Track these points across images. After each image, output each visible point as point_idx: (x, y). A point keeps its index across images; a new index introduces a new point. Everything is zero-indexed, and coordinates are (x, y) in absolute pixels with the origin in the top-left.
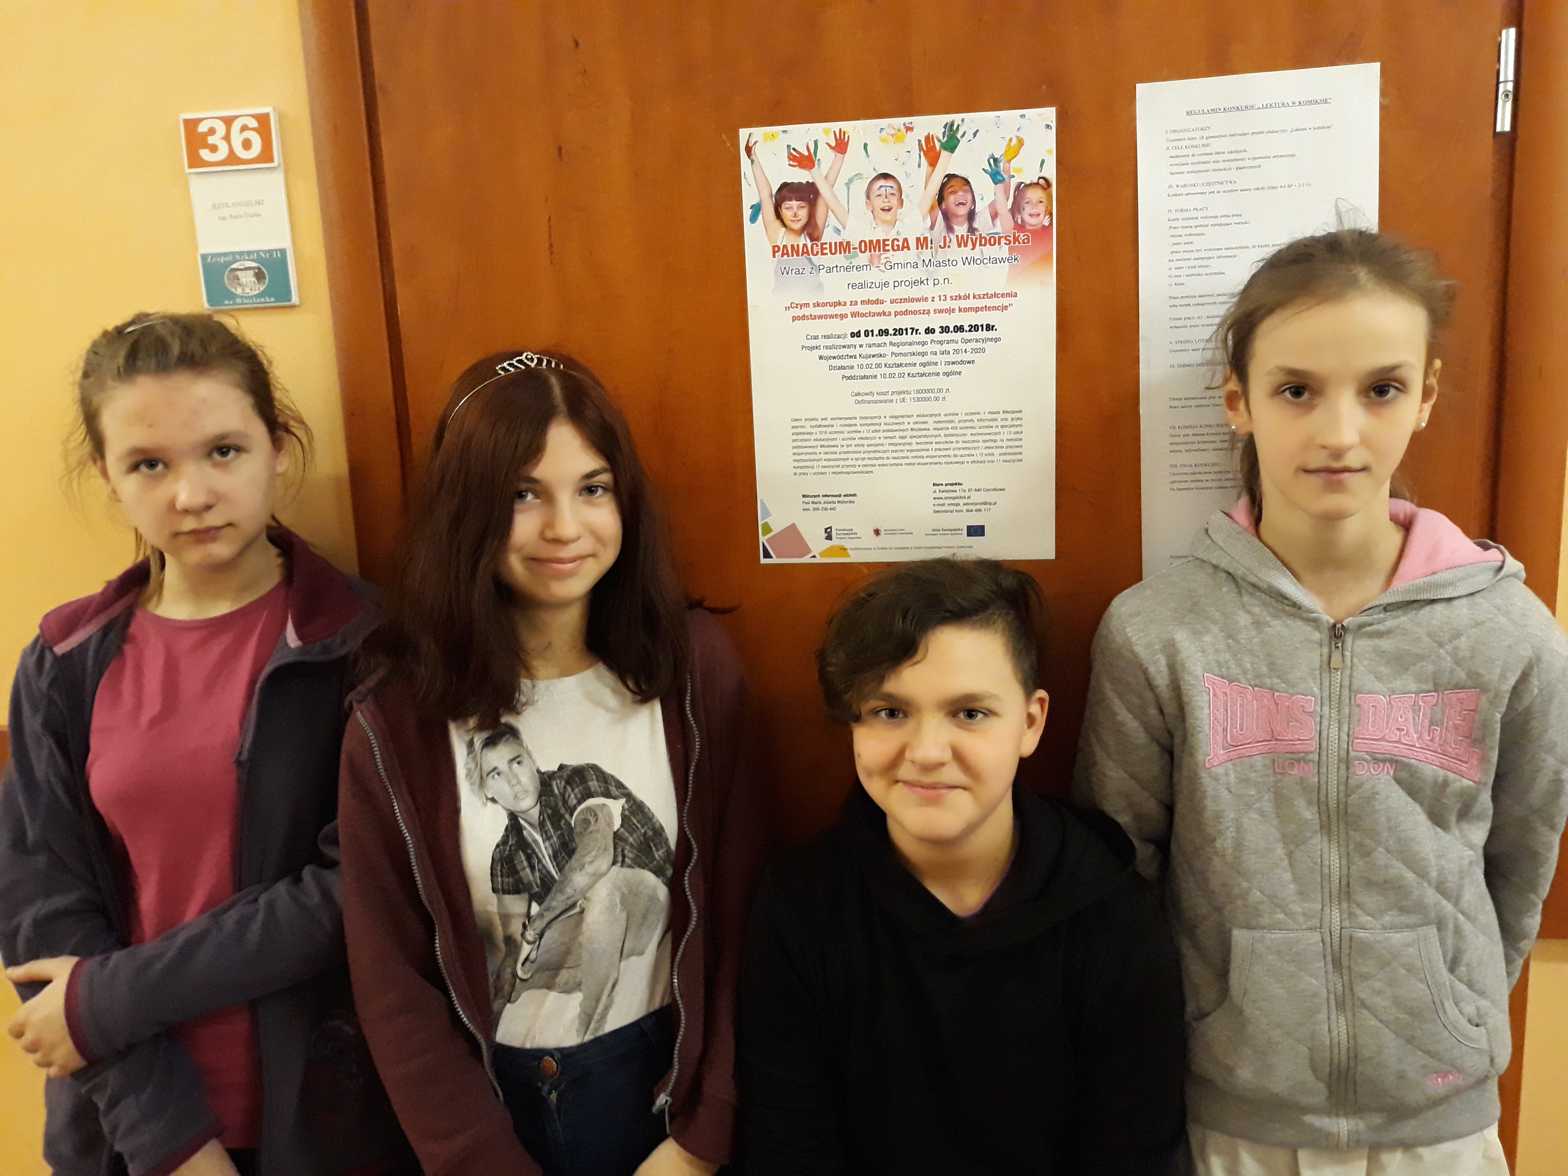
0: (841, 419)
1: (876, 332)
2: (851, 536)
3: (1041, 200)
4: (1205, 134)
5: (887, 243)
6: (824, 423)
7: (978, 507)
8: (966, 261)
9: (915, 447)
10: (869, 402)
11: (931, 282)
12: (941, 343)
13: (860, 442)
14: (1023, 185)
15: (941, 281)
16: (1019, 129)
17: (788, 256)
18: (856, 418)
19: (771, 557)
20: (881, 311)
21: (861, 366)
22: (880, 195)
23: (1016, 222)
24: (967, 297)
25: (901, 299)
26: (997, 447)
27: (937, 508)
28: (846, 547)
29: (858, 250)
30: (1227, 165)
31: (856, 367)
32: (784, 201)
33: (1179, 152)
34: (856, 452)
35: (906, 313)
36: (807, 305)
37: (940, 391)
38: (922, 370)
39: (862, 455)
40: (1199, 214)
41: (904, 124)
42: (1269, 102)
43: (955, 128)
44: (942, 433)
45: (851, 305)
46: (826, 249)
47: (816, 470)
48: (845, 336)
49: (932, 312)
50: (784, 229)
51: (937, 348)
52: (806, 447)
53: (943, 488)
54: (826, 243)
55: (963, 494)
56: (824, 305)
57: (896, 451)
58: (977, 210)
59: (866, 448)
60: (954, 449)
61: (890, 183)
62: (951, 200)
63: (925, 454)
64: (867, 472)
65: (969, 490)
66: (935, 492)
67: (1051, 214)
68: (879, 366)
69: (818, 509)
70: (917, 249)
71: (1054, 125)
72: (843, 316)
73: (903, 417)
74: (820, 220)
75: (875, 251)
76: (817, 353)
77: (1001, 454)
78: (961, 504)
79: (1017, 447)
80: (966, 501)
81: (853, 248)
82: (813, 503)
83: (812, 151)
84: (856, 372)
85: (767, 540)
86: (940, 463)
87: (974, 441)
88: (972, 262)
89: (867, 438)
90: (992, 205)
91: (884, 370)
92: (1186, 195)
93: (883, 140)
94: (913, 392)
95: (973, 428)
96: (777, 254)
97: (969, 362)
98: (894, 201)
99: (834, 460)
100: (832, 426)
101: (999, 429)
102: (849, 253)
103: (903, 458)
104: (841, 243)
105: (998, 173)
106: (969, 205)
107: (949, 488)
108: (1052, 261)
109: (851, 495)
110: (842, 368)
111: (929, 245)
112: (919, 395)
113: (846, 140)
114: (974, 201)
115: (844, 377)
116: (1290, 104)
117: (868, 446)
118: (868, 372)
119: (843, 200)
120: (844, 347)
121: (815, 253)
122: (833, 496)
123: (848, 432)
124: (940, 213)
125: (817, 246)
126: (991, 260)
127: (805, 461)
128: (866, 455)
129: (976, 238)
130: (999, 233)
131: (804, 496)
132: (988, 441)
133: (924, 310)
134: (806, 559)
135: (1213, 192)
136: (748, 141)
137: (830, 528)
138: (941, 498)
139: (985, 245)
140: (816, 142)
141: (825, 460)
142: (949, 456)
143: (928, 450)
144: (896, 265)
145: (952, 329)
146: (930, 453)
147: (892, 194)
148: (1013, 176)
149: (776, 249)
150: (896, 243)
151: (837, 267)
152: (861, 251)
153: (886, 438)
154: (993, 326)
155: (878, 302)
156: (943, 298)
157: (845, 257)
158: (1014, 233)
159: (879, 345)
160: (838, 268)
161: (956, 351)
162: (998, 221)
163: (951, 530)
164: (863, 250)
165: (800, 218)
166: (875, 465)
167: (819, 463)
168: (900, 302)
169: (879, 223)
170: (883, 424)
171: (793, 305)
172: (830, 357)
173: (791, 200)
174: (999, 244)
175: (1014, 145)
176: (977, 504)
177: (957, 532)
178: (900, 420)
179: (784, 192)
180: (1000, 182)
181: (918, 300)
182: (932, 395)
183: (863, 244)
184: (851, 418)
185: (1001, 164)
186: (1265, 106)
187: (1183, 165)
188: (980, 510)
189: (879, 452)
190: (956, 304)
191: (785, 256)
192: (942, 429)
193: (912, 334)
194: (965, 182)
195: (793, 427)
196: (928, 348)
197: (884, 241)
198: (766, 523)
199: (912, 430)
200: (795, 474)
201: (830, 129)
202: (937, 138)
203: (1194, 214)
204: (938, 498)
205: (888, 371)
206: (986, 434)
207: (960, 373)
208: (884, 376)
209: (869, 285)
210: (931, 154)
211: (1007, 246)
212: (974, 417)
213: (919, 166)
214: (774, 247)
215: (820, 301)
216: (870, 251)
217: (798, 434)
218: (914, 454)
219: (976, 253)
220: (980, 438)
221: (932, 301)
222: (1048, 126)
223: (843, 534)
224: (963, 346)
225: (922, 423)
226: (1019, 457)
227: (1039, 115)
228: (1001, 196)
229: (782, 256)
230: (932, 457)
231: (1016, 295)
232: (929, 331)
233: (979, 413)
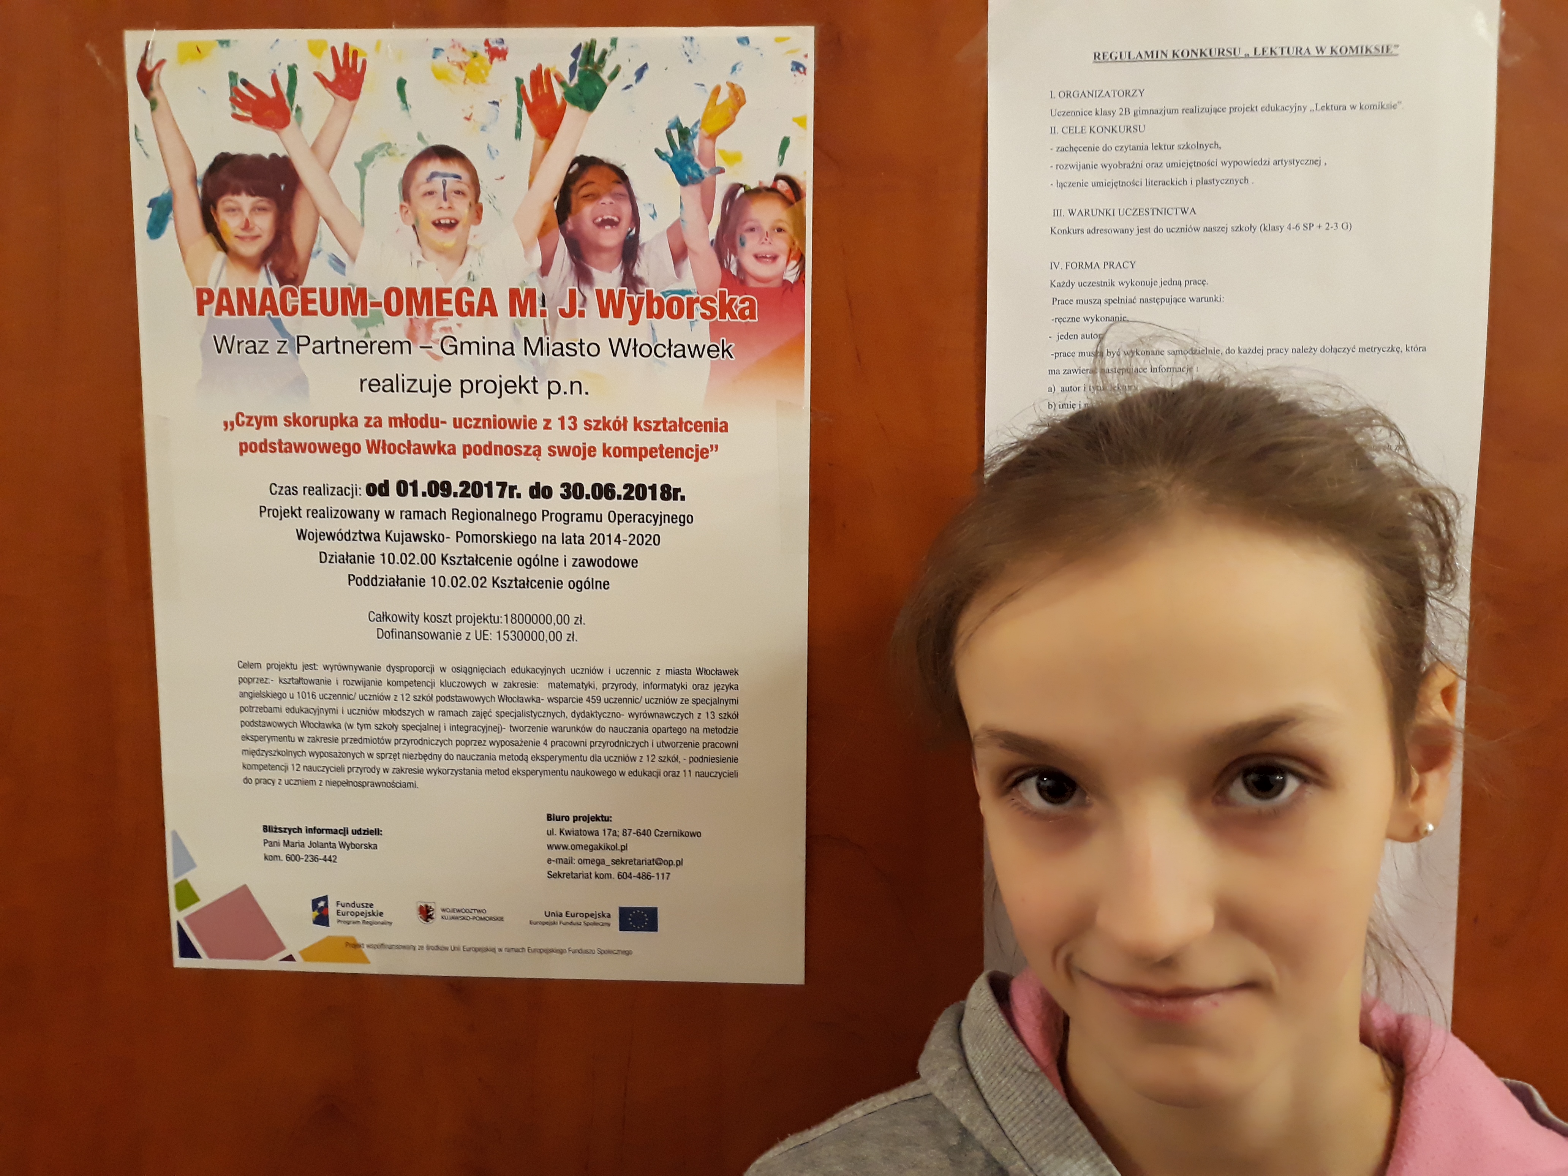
0: (345, 668)
1: (422, 487)
2: (369, 919)
3: (781, 225)
4: (1133, 104)
5: (445, 296)
6: (309, 675)
7: (644, 869)
8: (619, 348)
9: (507, 735)
10: (408, 636)
11: (542, 388)
12: (566, 518)
13: (389, 720)
14: (742, 190)
15: (566, 387)
16: (734, 69)
17: (232, 313)
18: (378, 668)
19: (196, 955)
20: (433, 442)
21: (389, 558)
22: (431, 193)
23: (726, 272)
24: (620, 425)
25: (478, 420)
26: (686, 745)
27: (555, 868)
28: (359, 941)
29: (383, 309)
30: (1178, 174)
31: (378, 559)
32: (222, 194)
33: (1077, 141)
34: (379, 741)
35: (489, 449)
36: (272, 421)
37: (563, 619)
38: (522, 573)
39: (391, 749)
40: (1117, 275)
41: (487, 43)
42: (1268, 45)
43: (596, 58)
44: (568, 708)
45: (367, 425)
46: (313, 301)
47: (292, 775)
48: (355, 492)
49: (545, 451)
50: (221, 255)
51: (557, 528)
52: (270, 724)
53: (568, 825)
54: (313, 290)
55: (611, 841)
56: (309, 421)
57: (467, 743)
58: (644, 237)
59: (401, 734)
60: (593, 744)
61: (454, 168)
62: (588, 212)
63: (530, 751)
64: (405, 785)
65: (624, 832)
66: (551, 833)
67: (801, 259)
68: (428, 559)
69: (296, 858)
70: (513, 314)
71: (810, 64)
72: (350, 449)
73: (482, 670)
74: (300, 237)
75: (420, 313)
76: (293, 524)
77: (692, 760)
78: (608, 862)
79: (728, 745)
80: (617, 855)
81: (373, 304)
82: (287, 844)
83: (284, 87)
84: (379, 569)
85: (188, 919)
86: (563, 773)
87: (636, 730)
88: (631, 351)
89: (401, 712)
90: (675, 231)
91: (440, 569)
92: (1089, 232)
93: (440, 75)
94: (503, 620)
95: (634, 701)
96: (206, 307)
97: (625, 563)
98: (462, 208)
99: (330, 755)
100: (328, 682)
101: (690, 707)
102: (364, 313)
103: (483, 758)
104: (346, 292)
105: (690, 161)
106: (625, 224)
107: (581, 825)
108: (803, 358)
109: (371, 832)
110: (344, 559)
111: (539, 309)
112: (517, 627)
113: (359, 70)
114: (635, 220)
115: (351, 578)
116: (1314, 52)
117: (406, 728)
118: (406, 571)
119: (352, 202)
120: (352, 514)
121: (289, 309)
122: (329, 831)
123: (363, 698)
124: (562, 239)
125: (294, 294)
126: (673, 350)
127: (269, 753)
128: (402, 749)
129: (641, 300)
130: (689, 292)
131: (266, 829)
132: (665, 730)
133: (528, 447)
134: (274, 964)
135: (1148, 230)
136: (144, 59)
137: (325, 898)
138: (565, 847)
139: (660, 316)
140: (292, 71)
141: (312, 754)
142: (581, 758)
143: (537, 744)
144: (466, 346)
145: (588, 490)
146: (542, 751)
147: (458, 192)
148: (722, 171)
149: (205, 296)
150: (465, 298)
151: (337, 341)
152: (389, 311)
153: (444, 714)
154: (677, 490)
155: (427, 422)
156: (568, 423)
157: (354, 321)
158: (722, 294)
159: (430, 516)
160: (340, 345)
161: (598, 539)
162: (687, 265)
163: (586, 916)
164: (394, 308)
165: (257, 231)
166: (420, 771)
167: (298, 760)
168: (476, 427)
169: (430, 253)
170: (438, 684)
171: (241, 419)
172: (323, 534)
173: (237, 192)
174: (690, 315)
175: (724, 103)
176: (640, 863)
177: (598, 920)
178: (476, 677)
179: (223, 174)
180: (693, 180)
181: (514, 424)
182: (546, 628)
183: (393, 295)
184: (368, 668)
185: (696, 142)
186: (1259, 51)
187: (1085, 167)
188: (647, 876)
189: (430, 742)
190: (596, 439)
191: (225, 313)
192: (567, 700)
193: (501, 495)
194: (614, 176)
195: (241, 680)
196: (537, 528)
197: (440, 292)
198: (185, 883)
199: (501, 699)
200: (247, 781)
201: (325, 43)
202: (556, 76)
203: (1105, 275)
204: (557, 847)
205: (449, 571)
206: (662, 716)
207: (605, 585)
208: (440, 581)
209: (407, 385)
210: (545, 111)
211: (708, 321)
212: (639, 680)
213: (518, 134)
214: (200, 292)
215: (301, 414)
216: (410, 313)
217: (251, 696)
218: (507, 751)
219: (642, 332)
220: (650, 723)
221: (546, 428)
222: (797, 67)
223: (352, 914)
224: (613, 529)
225: (524, 685)
226: (730, 767)
227: (779, 40)
228: (694, 213)
229: (218, 313)
230: (545, 759)
231: (725, 428)
232: (539, 491)
233: (646, 672)
